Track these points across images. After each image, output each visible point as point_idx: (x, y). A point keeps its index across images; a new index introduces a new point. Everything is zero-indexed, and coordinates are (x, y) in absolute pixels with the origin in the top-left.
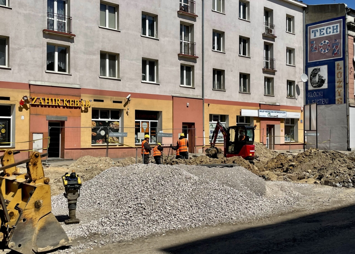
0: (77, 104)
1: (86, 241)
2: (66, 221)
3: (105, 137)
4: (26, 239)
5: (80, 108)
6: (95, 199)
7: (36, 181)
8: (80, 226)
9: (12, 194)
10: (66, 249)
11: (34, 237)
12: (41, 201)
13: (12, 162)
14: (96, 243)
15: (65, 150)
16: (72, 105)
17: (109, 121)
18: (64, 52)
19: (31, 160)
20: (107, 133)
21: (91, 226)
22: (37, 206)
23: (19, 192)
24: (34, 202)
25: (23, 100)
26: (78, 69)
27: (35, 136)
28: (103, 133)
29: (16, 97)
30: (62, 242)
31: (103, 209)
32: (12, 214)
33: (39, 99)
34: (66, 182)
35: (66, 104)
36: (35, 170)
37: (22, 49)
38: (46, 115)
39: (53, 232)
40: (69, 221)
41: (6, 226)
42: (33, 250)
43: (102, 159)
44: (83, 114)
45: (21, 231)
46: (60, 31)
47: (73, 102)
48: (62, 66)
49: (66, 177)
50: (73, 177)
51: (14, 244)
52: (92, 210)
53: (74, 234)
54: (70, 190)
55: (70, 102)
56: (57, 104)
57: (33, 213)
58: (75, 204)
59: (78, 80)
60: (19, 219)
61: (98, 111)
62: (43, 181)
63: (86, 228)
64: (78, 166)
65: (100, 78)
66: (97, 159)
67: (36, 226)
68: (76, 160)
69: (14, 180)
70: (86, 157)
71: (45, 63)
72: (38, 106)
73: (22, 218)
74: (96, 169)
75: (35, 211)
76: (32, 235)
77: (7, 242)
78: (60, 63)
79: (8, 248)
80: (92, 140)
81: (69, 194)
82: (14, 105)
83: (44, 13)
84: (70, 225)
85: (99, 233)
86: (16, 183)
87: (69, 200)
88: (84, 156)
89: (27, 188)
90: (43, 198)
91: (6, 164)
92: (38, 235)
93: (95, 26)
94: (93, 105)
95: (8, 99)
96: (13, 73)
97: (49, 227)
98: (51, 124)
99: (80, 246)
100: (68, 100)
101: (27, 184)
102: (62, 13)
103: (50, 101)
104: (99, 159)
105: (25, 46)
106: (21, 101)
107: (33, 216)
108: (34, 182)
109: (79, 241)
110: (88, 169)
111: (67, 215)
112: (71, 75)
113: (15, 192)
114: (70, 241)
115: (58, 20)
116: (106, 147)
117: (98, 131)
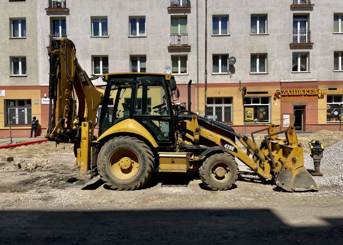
0: (315, 93)
1: (330, 189)
2: (312, 173)
3: (338, 116)
4: (287, 181)
5: (317, 95)
6: (333, 161)
7: (292, 145)
8: (324, 178)
9: (275, 151)
10: (315, 192)
11: (292, 180)
12: (297, 158)
13: (275, 132)
14: (338, 192)
15: (306, 126)
16: (311, 93)
17: (341, 104)
18: (305, 57)
19: (289, 130)
20: (340, 113)
21: (333, 179)
22: (294, 161)
23: (281, 150)
24: (291, 158)
25: (276, 93)
26: (316, 67)
27: (285, 116)
28: (336, 113)
29: (272, 91)
30: (312, 187)
31: (341, 169)
32: (277, 164)
33: (287, 91)
34: (312, 147)
35: (306, 93)
36: (291, 137)
37: (276, 60)
38: (292, 102)
39: (305, 179)
40: (315, 174)
41: (274, 171)
42: (292, 189)
43: (336, 132)
44: (319, 100)
45: (284, 175)
46: (302, 42)
47: (312, 92)
48: (303, 67)
49: (312, 143)
50: (317, 143)
51: (280, 182)
52: (332, 168)
53: (320, 183)
54: (315, 152)
55: (309, 92)
56: (300, 94)
57: (291, 165)
58: (319, 163)
59: (316, 76)
60: (282, 168)
61: (332, 97)
62: (297, 145)
63: (329, 180)
64: (317, 137)
65: (333, 72)
66: (332, 133)
67: (293, 173)
68: (315, 133)
69: (277, 143)
70: (323, 131)
71: (291, 66)
72: (286, 96)
73: (284, 167)
74: (332, 140)
75: (292, 163)
76: (291, 179)
77: (275, 181)
78: (302, 65)
79: (275, 184)
80: (327, 118)
81: (314, 155)
82: (271, 96)
83: (290, 32)
84: (315, 176)
85: (340, 185)
86: (278, 145)
87: (314, 160)
88: (321, 130)
89: (286, 149)
90: (298, 156)
91: (271, 133)
92: (295, 180)
93: (330, 34)
94: (327, 93)
95: (267, 93)
96: (270, 76)
97: (302, 175)
98: (295, 107)
99: (325, 192)
100: (308, 90)
101: (286, 146)
102: (304, 29)
103: (295, 92)
104: (334, 132)
105: (278, 57)
106: (275, 93)
107: (291, 167)
108: (291, 145)
109: (324, 188)
110: (324, 139)
111: (312, 170)
112: (310, 73)
113: (278, 151)
114: (318, 187)
115: (300, 35)
116: (339, 124)
117: (332, 112)
